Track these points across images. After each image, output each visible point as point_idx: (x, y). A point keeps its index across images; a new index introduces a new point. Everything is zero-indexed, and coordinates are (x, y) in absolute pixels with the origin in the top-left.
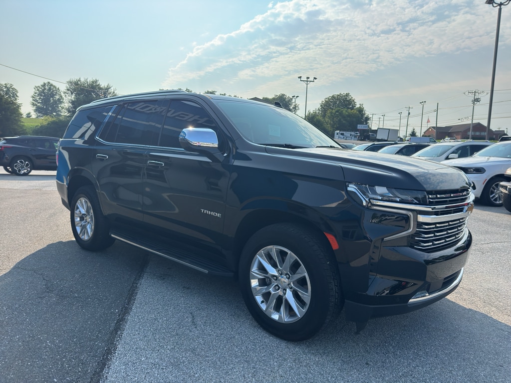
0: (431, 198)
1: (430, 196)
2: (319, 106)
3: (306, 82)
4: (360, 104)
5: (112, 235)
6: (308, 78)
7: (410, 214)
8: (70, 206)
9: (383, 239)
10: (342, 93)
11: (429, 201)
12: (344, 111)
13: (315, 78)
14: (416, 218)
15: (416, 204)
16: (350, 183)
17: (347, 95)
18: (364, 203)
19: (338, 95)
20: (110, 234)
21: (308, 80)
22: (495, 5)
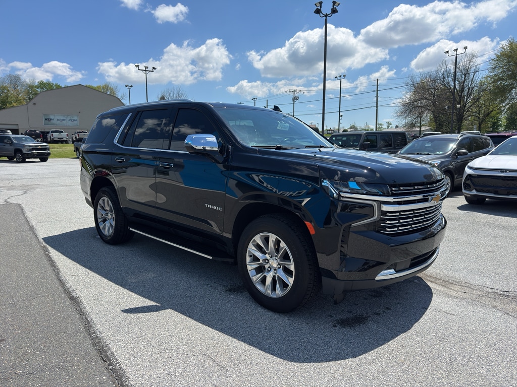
0: (394, 191)
1: (394, 189)
3: (145, 71)
5: (131, 229)
7: (375, 204)
8: (93, 204)
9: (351, 225)
11: (392, 193)
14: (380, 208)
15: (380, 195)
16: (325, 179)
18: (335, 195)
20: (129, 227)
22: (322, 15)
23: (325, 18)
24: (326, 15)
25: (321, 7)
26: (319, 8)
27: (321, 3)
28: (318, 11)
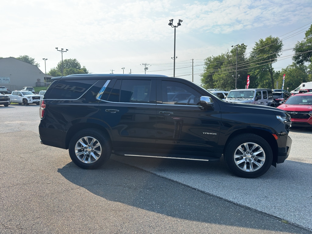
2: (57, 66)
3: (61, 52)
4: (83, 66)
6: (62, 49)
10: (71, 59)
12: (75, 70)
13: (67, 50)
17: (75, 60)
18: (283, 122)
19: (69, 60)
21: (63, 50)
22: (173, 26)
23: (174, 28)
24: (175, 27)
25: (172, 22)
26: (171, 22)
27: (172, 20)
28: (170, 24)
